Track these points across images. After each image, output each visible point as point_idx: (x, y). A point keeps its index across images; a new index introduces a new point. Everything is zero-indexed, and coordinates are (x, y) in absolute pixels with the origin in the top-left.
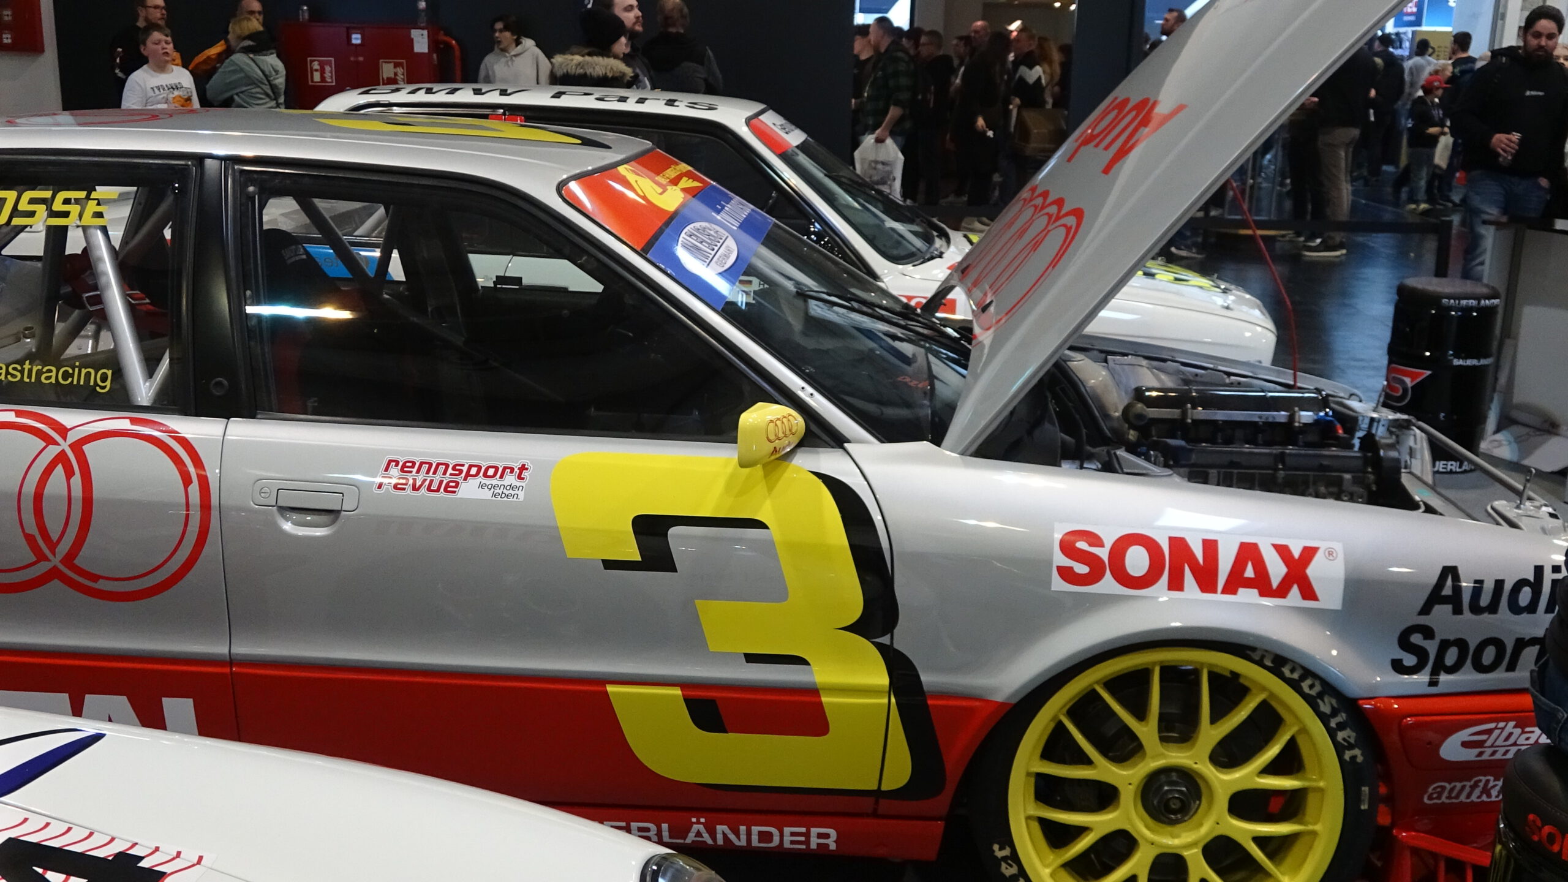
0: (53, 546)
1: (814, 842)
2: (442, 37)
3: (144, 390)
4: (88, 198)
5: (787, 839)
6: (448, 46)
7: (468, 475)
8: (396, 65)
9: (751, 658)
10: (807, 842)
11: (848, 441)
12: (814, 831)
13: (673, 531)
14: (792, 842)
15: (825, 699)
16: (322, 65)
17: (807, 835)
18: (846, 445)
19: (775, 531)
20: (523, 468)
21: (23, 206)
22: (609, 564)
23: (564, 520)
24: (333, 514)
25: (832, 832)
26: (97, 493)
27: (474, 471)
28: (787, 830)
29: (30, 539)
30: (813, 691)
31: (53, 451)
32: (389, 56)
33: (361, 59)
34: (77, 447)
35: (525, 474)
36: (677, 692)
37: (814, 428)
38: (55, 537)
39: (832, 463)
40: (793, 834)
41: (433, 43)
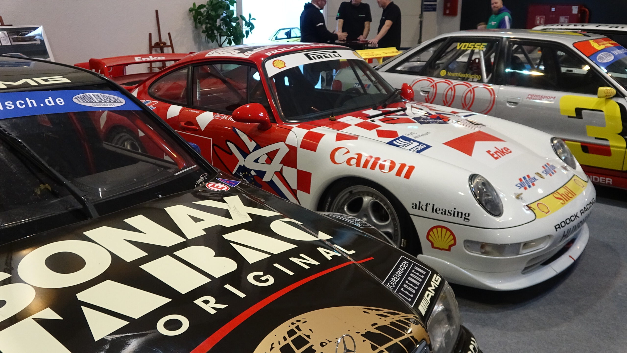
0: (466, 105)
1: (607, 182)
2: (583, 8)
3: (486, 79)
4: (481, 45)
5: (601, 180)
6: (585, 11)
7: (544, 98)
8: (566, 18)
9: (596, 138)
10: (605, 182)
11: (626, 96)
12: (607, 179)
13: (583, 111)
14: (602, 181)
15: (611, 148)
16: (540, 18)
17: (605, 180)
18: (625, 97)
19: (605, 113)
20: (555, 97)
21: (470, 46)
22: (569, 117)
23: (561, 108)
24: (516, 103)
25: (611, 180)
26: (475, 97)
27: (545, 97)
28: (601, 178)
29: (463, 104)
30: (609, 146)
31: (469, 89)
32: (563, 15)
33: (554, 16)
34: (473, 89)
35: (555, 98)
36: (579, 144)
37: (619, 93)
38: (467, 104)
39: (621, 101)
40: (602, 179)
41: (580, 11)
